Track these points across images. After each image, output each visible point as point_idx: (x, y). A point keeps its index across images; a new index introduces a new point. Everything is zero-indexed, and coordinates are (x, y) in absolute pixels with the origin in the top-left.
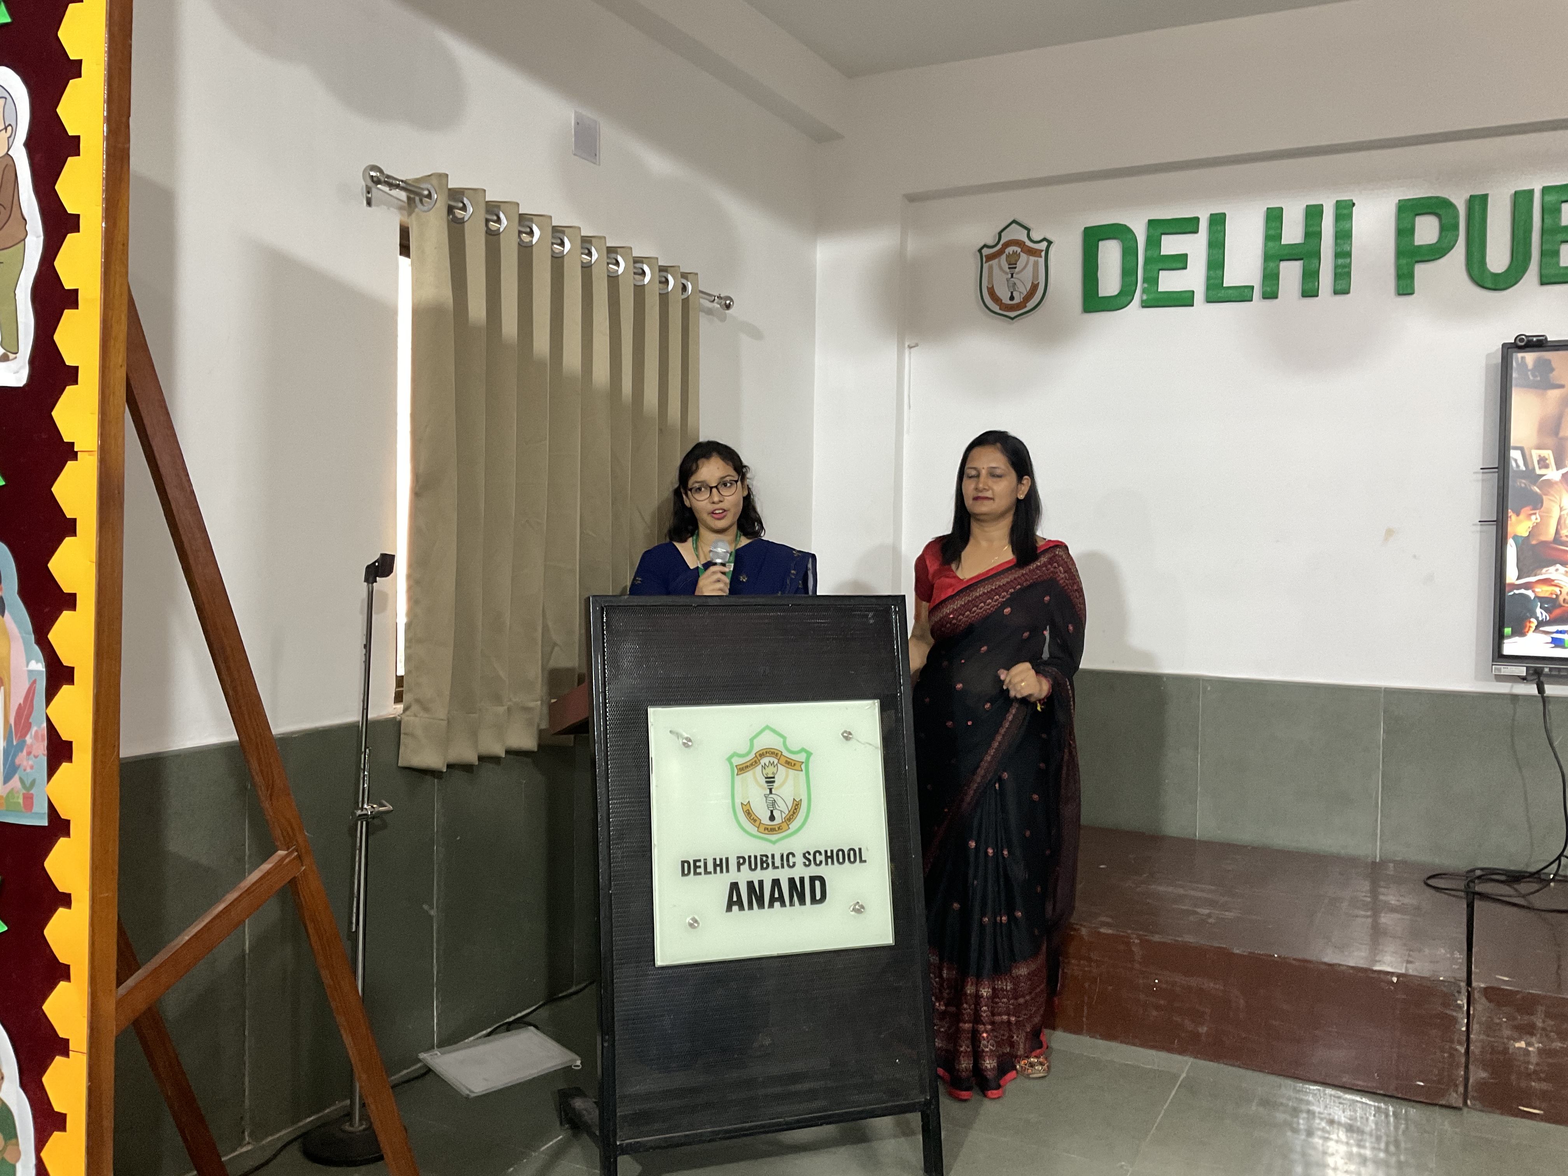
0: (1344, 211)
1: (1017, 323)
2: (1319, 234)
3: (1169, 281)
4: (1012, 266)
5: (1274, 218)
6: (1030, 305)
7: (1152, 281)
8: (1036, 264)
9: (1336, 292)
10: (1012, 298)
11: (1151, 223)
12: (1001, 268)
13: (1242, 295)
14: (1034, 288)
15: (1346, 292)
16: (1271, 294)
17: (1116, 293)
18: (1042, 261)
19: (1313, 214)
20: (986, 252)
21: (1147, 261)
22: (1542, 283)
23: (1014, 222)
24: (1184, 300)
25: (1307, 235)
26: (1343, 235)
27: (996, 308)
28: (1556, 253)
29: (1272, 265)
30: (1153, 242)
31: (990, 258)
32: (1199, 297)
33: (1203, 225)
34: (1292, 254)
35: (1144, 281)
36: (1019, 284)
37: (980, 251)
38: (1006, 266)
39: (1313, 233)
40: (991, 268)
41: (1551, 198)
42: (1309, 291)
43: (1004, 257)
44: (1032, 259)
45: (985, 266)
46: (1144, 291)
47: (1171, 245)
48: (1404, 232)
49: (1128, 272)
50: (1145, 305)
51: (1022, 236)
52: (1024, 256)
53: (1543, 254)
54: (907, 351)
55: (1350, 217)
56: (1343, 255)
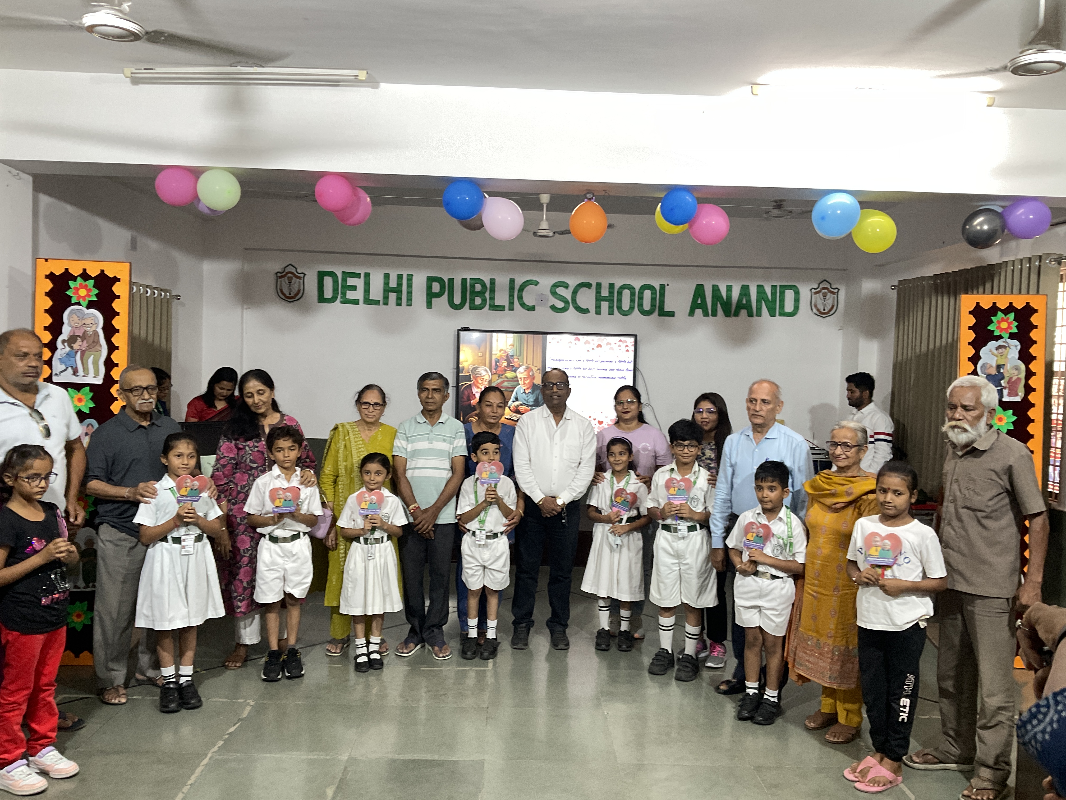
0: (410, 277)
1: (292, 304)
2: (402, 284)
3: (350, 295)
4: (290, 282)
5: (387, 277)
6: (297, 298)
7: (344, 294)
8: (299, 282)
9: (408, 305)
10: (290, 294)
11: (344, 273)
12: (286, 283)
13: (376, 302)
14: (299, 291)
15: (411, 305)
16: (386, 304)
17: (330, 297)
18: (302, 281)
19: (400, 277)
20: (279, 275)
21: (342, 286)
22: (470, 309)
23: (290, 265)
24: (356, 302)
25: (398, 284)
26: (410, 286)
27: (283, 297)
28: (474, 300)
29: (386, 293)
30: (344, 280)
31: (281, 277)
32: (361, 302)
33: (362, 276)
34: (393, 290)
35: (342, 293)
36: (293, 290)
37: (276, 274)
38: (287, 282)
39: (400, 285)
40: (281, 281)
41: (473, 281)
42: (399, 304)
43: (286, 278)
44: (298, 280)
45: (279, 280)
46: (341, 297)
47: (351, 281)
48: (429, 287)
49: (335, 290)
50: (342, 302)
51: (294, 271)
52: (294, 278)
53: (470, 300)
54: (245, 310)
55: (411, 280)
56: (410, 293)
